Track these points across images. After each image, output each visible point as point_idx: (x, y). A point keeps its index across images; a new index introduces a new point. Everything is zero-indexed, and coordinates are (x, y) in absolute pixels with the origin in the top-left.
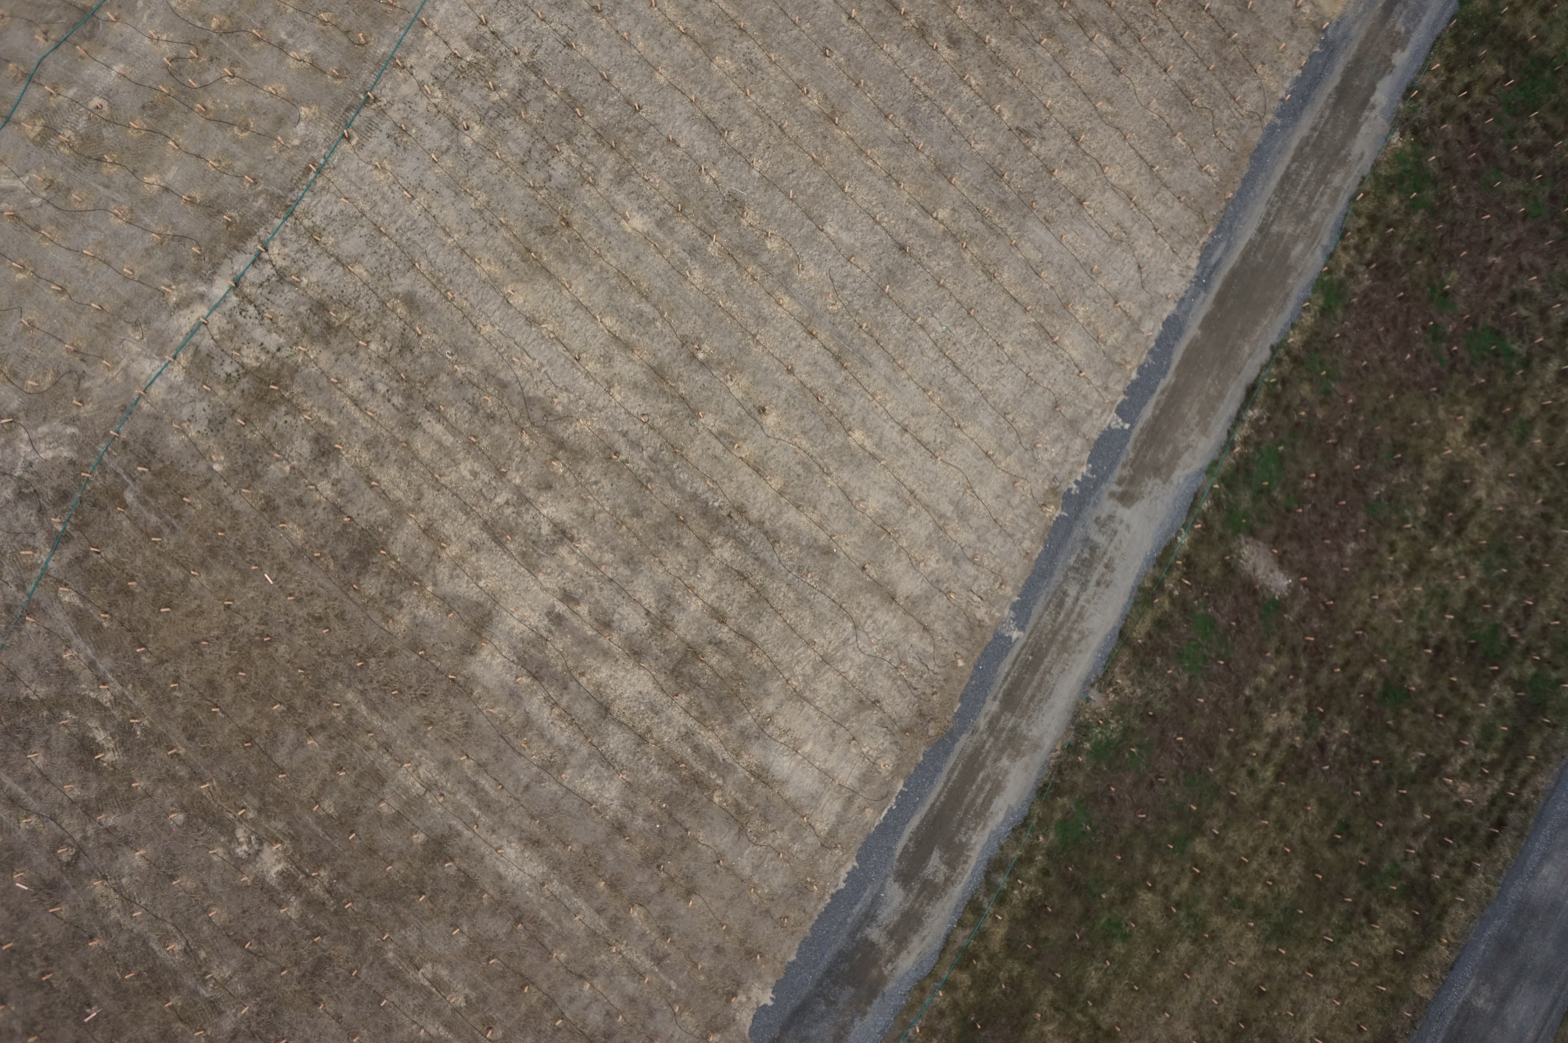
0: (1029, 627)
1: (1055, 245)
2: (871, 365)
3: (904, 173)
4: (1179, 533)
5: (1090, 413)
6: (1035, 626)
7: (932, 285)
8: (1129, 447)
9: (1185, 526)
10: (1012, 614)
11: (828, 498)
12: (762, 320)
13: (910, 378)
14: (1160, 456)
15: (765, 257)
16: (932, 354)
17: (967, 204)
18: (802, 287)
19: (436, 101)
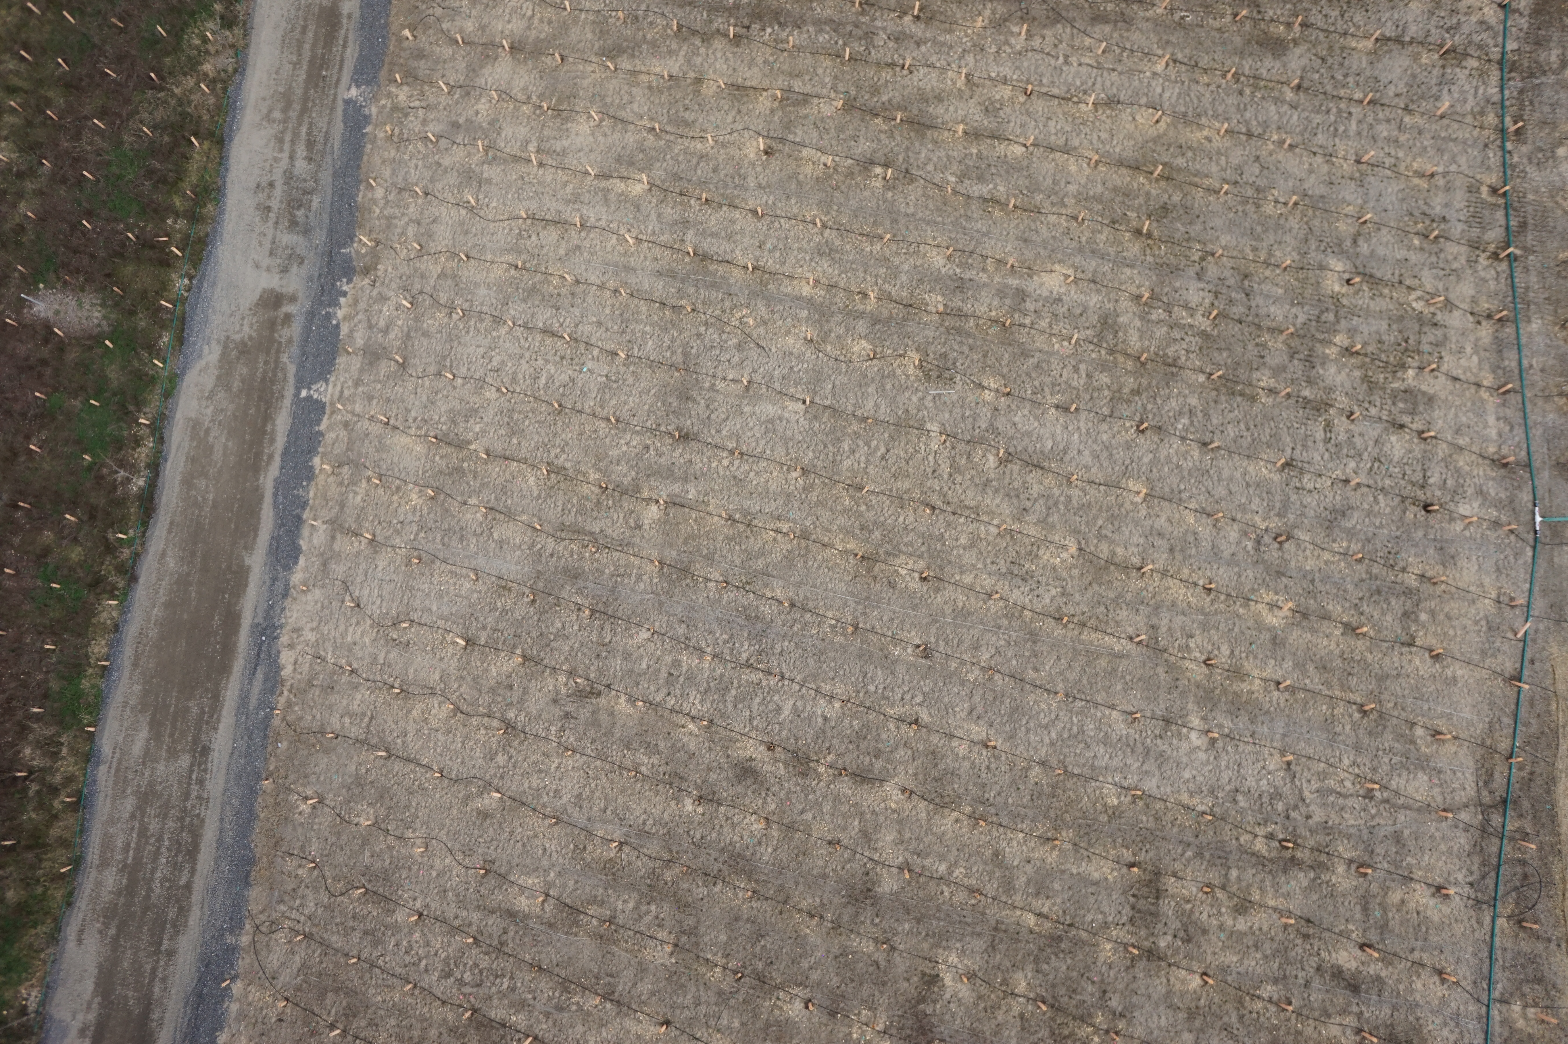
0: (340, 107)
1: (480, 562)
2: (659, 273)
3: (730, 539)
4: (189, 290)
5: (357, 383)
6: (333, 109)
7: (624, 414)
8: (292, 369)
9: (184, 300)
10: (366, 111)
11: (640, 103)
12: (826, 251)
13: (602, 287)
14: (245, 371)
15: (861, 326)
16: (585, 329)
17: (623, 545)
18: (795, 317)
19: (1414, 295)
